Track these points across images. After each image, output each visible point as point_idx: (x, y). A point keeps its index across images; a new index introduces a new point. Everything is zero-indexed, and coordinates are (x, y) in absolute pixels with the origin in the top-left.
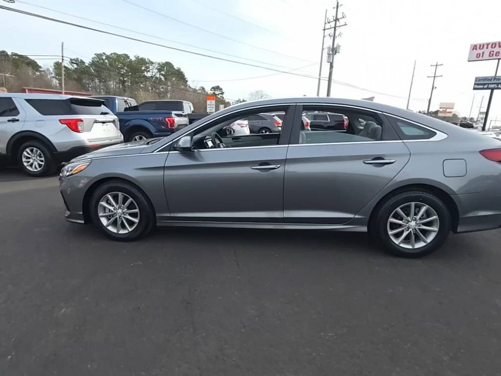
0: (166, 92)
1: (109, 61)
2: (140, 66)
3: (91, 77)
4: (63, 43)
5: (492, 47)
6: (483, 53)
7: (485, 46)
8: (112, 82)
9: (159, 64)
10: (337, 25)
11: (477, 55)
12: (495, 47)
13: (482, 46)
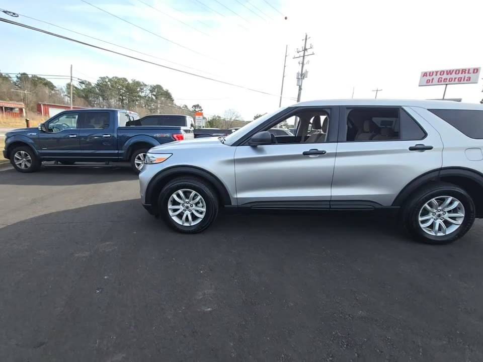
0: (157, 108)
1: (111, 83)
2: (136, 87)
3: (97, 96)
4: (72, 66)
5: (440, 75)
6: (433, 79)
7: (435, 74)
8: (113, 100)
9: (151, 86)
10: (305, 55)
11: (427, 81)
12: (443, 74)
13: (431, 74)
